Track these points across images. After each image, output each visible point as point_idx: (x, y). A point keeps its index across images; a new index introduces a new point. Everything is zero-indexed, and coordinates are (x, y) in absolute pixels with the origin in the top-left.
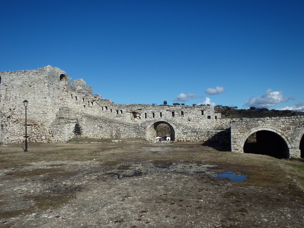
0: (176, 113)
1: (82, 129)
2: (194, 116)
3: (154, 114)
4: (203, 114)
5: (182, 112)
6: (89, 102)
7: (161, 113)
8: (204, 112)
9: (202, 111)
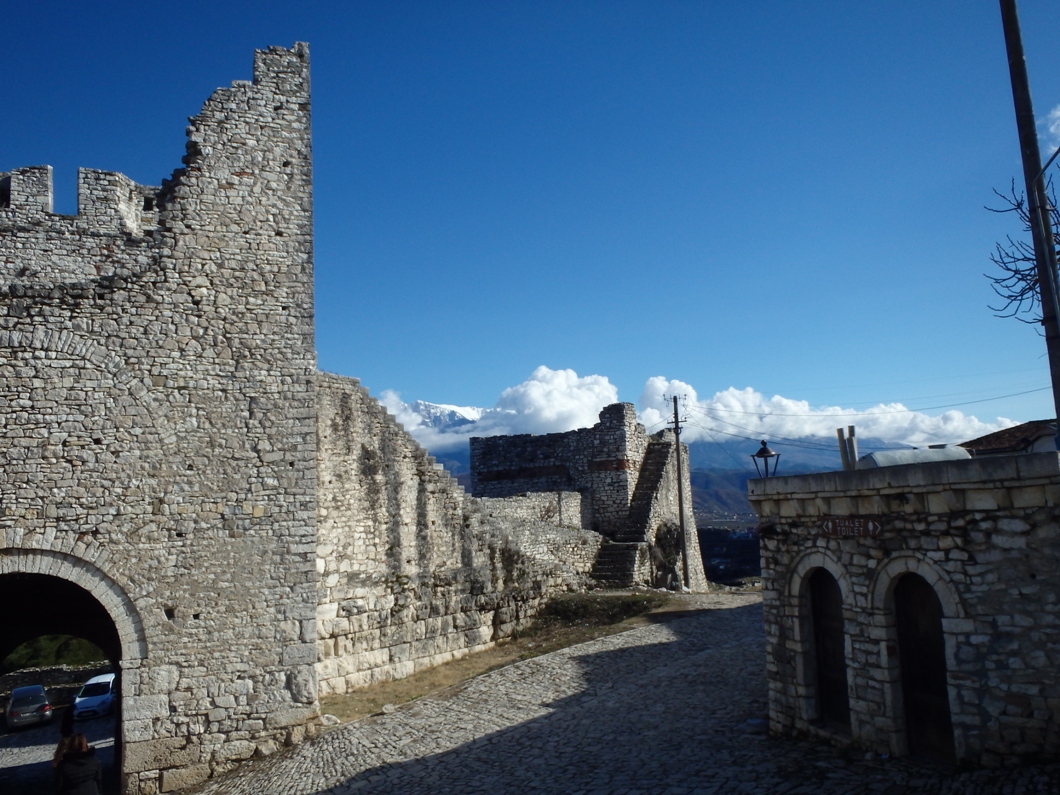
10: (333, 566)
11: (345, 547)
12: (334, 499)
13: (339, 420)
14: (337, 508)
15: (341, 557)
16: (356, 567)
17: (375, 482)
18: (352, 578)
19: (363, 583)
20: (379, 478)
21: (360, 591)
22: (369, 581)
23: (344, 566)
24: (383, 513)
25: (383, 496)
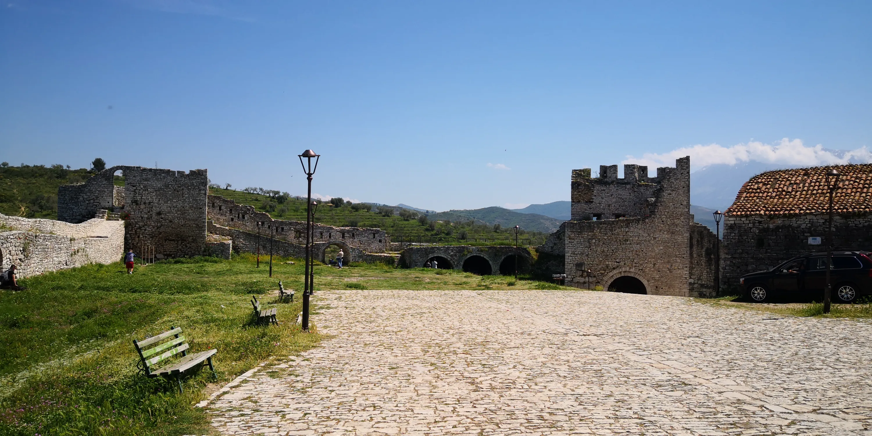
0: (346, 235)
1: (239, 248)
2: (366, 238)
3: (321, 234)
4: (374, 237)
5: (353, 235)
6: (239, 215)
7: (330, 234)
8: (376, 235)
9: (374, 234)
10: (696, 282)
11: (700, 276)
12: (697, 262)
13: (699, 239)
14: (698, 265)
15: (699, 279)
16: (703, 283)
17: (711, 257)
18: (702, 286)
19: (706, 287)
20: (712, 256)
21: (704, 290)
22: (707, 287)
23: (699, 282)
24: (713, 267)
25: (713, 262)
